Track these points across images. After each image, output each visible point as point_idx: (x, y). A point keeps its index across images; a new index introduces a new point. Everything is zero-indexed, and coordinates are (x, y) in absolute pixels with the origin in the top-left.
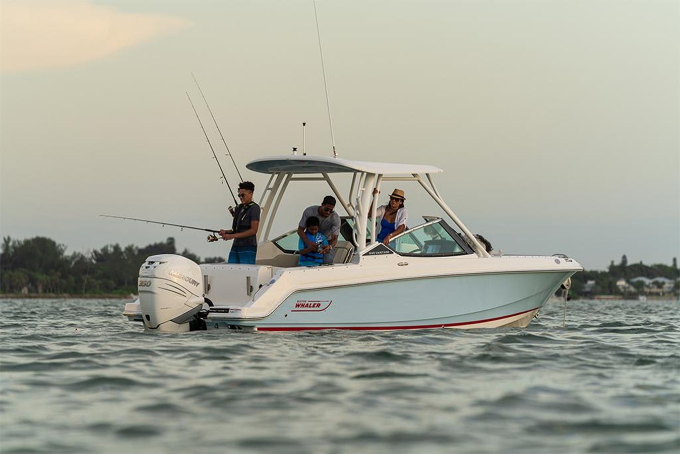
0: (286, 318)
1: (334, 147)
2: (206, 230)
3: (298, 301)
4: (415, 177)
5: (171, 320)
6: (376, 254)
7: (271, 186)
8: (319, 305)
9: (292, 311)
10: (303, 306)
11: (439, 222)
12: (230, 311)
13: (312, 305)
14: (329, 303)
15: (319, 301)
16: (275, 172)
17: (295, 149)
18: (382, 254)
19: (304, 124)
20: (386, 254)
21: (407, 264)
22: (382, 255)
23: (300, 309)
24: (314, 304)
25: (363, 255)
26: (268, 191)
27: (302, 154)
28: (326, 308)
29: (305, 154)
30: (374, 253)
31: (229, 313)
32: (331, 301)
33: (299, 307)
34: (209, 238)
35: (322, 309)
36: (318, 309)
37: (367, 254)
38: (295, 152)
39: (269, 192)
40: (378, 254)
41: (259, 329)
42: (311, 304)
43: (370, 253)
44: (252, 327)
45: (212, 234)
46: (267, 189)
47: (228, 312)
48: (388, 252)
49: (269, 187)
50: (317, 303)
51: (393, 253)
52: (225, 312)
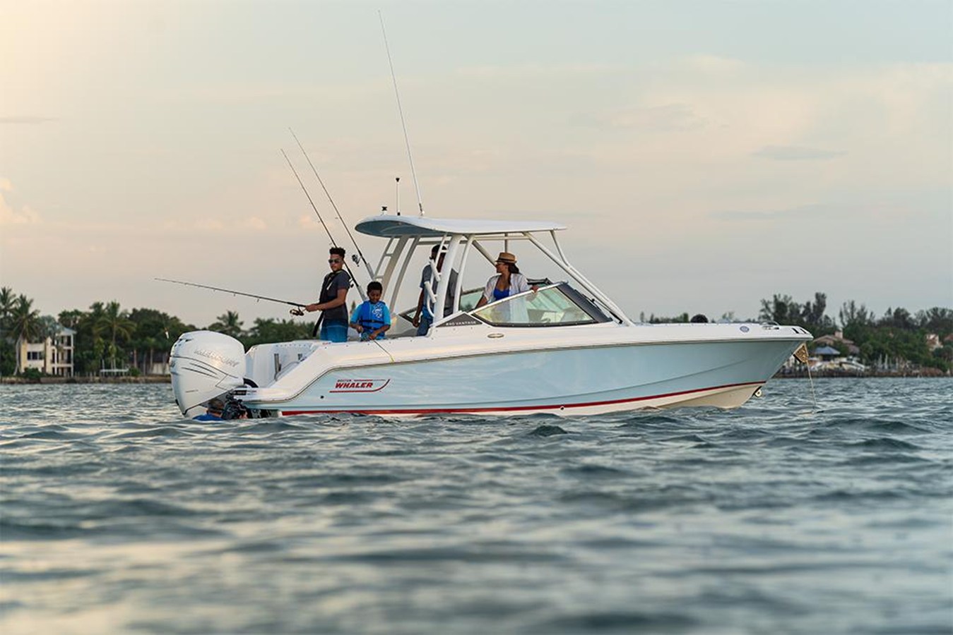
0: (321, 399)
1: (420, 205)
2: (289, 303)
3: (339, 381)
4: (525, 235)
5: (200, 405)
6: (456, 325)
7: (391, 251)
8: (370, 385)
9: (331, 392)
10: (347, 386)
11: (556, 287)
12: (247, 393)
13: (360, 385)
14: (385, 383)
15: (371, 380)
16: (395, 235)
17: (384, 209)
18: (465, 325)
19: (398, 180)
20: (471, 324)
21: (503, 336)
22: (464, 327)
23: (342, 389)
24: (363, 384)
25: (437, 327)
26: (386, 258)
27: (396, 214)
28: (382, 388)
29: (399, 214)
30: (453, 324)
31: (247, 396)
32: (389, 380)
33: (340, 387)
34: (291, 312)
35: (377, 388)
36: (369, 389)
37: (443, 325)
38: (385, 211)
39: (388, 259)
40: (460, 325)
41: (284, 413)
42: (358, 384)
43: (447, 324)
44: (276, 410)
45: (296, 308)
46: (385, 254)
47: (245, 394)
48: (475, 322)
49: (388, 252)
50: (368, 382)
51: (481, 323)
52: (242, 394)
